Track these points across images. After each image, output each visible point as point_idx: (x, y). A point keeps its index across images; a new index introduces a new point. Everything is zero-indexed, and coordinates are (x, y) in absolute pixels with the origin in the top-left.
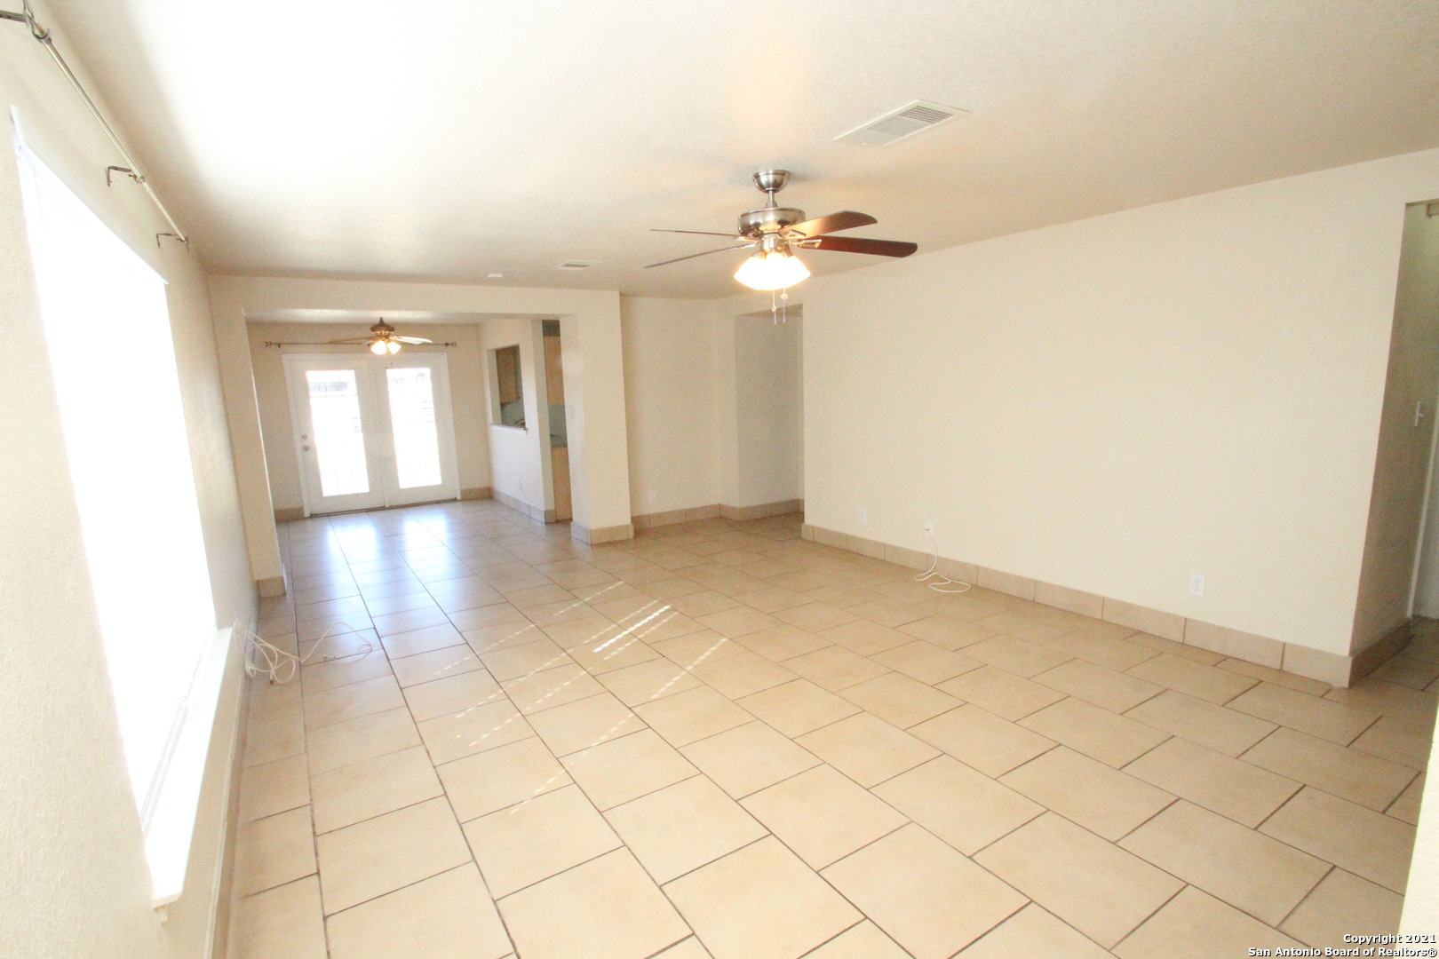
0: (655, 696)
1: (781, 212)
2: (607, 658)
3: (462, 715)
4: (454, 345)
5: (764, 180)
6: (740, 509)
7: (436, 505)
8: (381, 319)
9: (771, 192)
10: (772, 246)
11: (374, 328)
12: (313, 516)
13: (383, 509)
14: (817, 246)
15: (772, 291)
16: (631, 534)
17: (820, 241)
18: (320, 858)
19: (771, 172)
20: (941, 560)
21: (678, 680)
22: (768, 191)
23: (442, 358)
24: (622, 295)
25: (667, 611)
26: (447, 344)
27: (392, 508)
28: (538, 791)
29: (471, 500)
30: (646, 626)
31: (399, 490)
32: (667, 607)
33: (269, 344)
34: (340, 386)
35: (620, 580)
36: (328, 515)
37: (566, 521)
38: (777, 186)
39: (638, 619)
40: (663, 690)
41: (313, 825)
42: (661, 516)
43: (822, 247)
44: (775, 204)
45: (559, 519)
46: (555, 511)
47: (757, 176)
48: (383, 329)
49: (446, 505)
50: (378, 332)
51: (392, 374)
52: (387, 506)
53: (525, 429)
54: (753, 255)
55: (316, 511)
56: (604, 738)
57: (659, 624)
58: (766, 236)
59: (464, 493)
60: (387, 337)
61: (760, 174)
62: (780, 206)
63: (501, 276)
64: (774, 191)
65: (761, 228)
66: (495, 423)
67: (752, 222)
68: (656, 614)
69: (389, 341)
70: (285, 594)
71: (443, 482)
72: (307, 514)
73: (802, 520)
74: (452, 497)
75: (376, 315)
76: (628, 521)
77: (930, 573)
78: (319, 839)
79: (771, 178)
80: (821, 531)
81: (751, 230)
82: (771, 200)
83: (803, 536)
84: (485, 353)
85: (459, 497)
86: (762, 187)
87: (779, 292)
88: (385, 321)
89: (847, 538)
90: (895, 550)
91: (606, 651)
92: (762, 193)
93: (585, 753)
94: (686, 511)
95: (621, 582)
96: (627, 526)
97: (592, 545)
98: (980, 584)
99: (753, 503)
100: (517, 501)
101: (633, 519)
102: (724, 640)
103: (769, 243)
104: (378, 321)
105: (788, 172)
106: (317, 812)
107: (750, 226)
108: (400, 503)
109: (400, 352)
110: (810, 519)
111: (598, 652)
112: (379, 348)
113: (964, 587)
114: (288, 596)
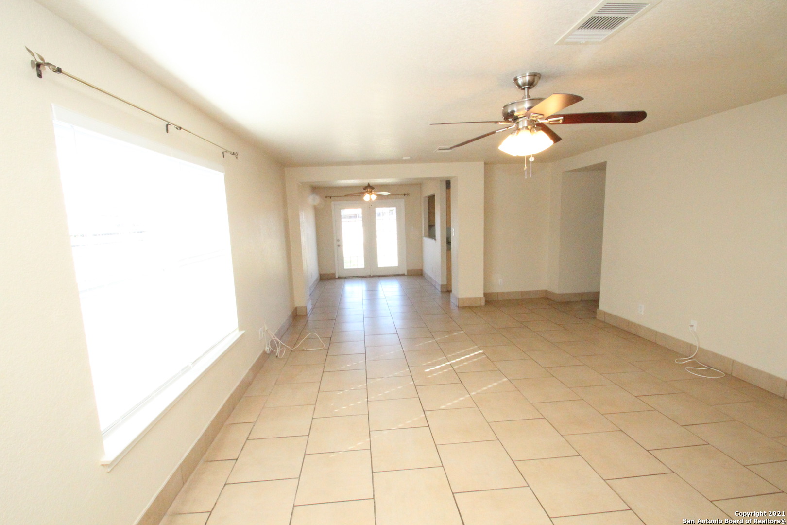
0: (443, 407)
1: (531, 101)
2: (429, 376)
3: (341, 393)
4: (408, 195)
5: (520, 82)
6: (558, 294)
7: (394, 277)
8: (369, 184)
9: (526, 89)
10: (526, 125)
11: (365, 188)
12: (339, 278)
13: (370, 276)
14: (561, 122)
15: (524, 157)
16: (483, 303)
17: (562, 118)
18: (243, 452)
19: (527, 75)
20: (702, 350)
21: (462, 400)
22: (524, 89)
23: (402, 202)
24: (485, 164)
25: (480, 354)
26: (405, 195)
27: (373, 276)
28: (350, 448)
29: (411, 275)
30: (462, 361)
31: (378, 268)
32: (481, 352)
33: (326, 197)
34: (355, 216)
35: (462, 330)
36: (346, 277)
37: (449, 291)
38: (531, 85)
39: (459, 356)
40: (449, 404)
41: (250, 433)
42: (503, 294)
43: (564, 122)
44: (529, 96)
45: (447, 290)
46: (447, 285)
47: (516, 80)
48: (369, 188)
49: (399, 277)
50: (367, 190)
51: (378, 210)
52: (372, 275)
53: (435, 240)
54: (511, 134)
55: (342, 275)
56: (400, 426)
57: (470, 361)
58: (520, 120)
59: (408, 271)
60: (371, 192)
61: (518, 78)
62: (532, 97)
63: (409, 158)
64: (529, 88)
65: (516, 114)
66: (426, 236)
67: (509, 111)
68: (472, 355)
69: (371, 194)
70: (307, 315)
71: (399, 265)
72: (337, 277)
73: (598, 306)
74: (403, 273)
75: (365, 182)
76: (482, 296)
77: (691, 359)
78: (248, 441)
79: (527, 79)
80: (610, 315)
81: (510, 117)
82: (526, 94)
83: (597, 317)
84: (423, 199)
85: (406, 273)
86: (519, 86)
87: (529, 157)
88: (371, 184)
89: (629, 323)
90: (663, 336)
91: (431, 372)
92: (520, 90)
93: (386, 432)
94: (522, 293)
95: (463, 332)
96: (481, 298)
97: (458, 307)
98: (734, 374)
99: (568, 291)
100: (431, 278)
101: (485, 294)
102: (505, 379)
103: (524, 123)
104: (367, 185)
105: (539, 74)
106: (255, 427)
107: (508, 113)
108: (378, 274)
109: (377, 199)
110: (603, 306)
111: (427, 372)
112: (367, 197)
113: (718, 374)
114: (308, 316)
